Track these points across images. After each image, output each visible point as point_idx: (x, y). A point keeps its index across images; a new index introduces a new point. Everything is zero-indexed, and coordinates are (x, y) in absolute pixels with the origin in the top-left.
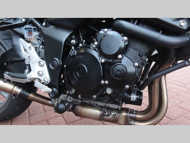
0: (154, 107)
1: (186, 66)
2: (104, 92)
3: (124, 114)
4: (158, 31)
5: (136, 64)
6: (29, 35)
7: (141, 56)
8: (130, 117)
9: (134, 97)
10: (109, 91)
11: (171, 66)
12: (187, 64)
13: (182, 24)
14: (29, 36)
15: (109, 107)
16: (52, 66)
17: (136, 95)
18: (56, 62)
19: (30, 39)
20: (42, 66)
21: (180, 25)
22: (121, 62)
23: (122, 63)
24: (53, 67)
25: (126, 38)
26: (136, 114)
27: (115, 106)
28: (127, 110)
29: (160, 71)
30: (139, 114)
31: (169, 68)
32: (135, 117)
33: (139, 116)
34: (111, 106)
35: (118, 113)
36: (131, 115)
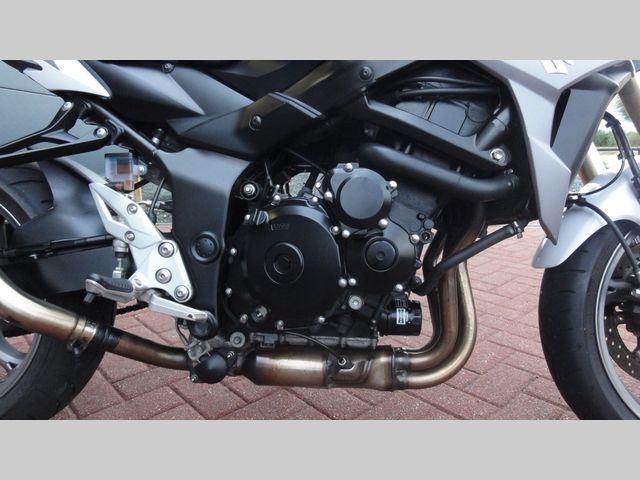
0: (450, 332)
1: (509, 235)
2: (344, 307)
3: (383, 359)
4: (453, 168)
5: (416, 237)
6: (119, 172)
7: (421, 219)
8: (397, 364)
9: (402, 316)
10: (356, 303)
11: (478, 239)
12: (512, 231)
13: (499, 157)
14: (121, 176)
15: (347, 346)
16: (200, 254)
17: (407, 310)
18: (209, 241)
19: (123, 183)
20: (169, 255)
21: (494, 158)
22: (382, 234)
23: (385, 236)
24: (201, 256)
25: (393, 184)
26: (411, 356)
27: (364, 342)
28: (388, 350)
29: (454, 252)
30: (417, 356)
31: (473, 244)
32: (410, 365)
33: (416, 361)
34: (353, 342)
35: (369, 359)
36: (400, 360)
